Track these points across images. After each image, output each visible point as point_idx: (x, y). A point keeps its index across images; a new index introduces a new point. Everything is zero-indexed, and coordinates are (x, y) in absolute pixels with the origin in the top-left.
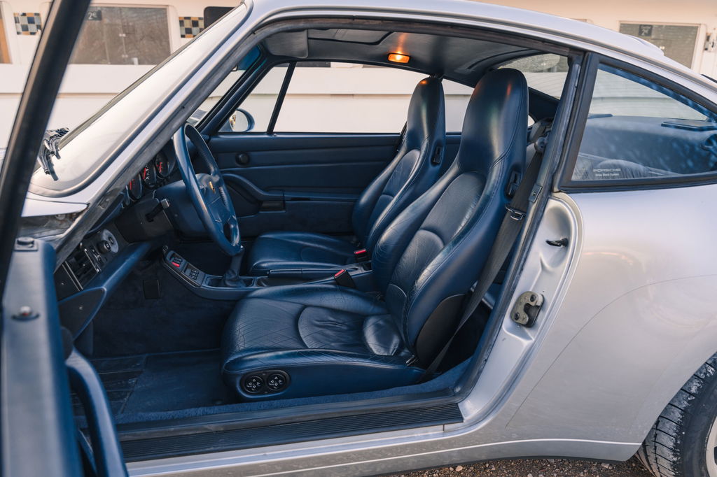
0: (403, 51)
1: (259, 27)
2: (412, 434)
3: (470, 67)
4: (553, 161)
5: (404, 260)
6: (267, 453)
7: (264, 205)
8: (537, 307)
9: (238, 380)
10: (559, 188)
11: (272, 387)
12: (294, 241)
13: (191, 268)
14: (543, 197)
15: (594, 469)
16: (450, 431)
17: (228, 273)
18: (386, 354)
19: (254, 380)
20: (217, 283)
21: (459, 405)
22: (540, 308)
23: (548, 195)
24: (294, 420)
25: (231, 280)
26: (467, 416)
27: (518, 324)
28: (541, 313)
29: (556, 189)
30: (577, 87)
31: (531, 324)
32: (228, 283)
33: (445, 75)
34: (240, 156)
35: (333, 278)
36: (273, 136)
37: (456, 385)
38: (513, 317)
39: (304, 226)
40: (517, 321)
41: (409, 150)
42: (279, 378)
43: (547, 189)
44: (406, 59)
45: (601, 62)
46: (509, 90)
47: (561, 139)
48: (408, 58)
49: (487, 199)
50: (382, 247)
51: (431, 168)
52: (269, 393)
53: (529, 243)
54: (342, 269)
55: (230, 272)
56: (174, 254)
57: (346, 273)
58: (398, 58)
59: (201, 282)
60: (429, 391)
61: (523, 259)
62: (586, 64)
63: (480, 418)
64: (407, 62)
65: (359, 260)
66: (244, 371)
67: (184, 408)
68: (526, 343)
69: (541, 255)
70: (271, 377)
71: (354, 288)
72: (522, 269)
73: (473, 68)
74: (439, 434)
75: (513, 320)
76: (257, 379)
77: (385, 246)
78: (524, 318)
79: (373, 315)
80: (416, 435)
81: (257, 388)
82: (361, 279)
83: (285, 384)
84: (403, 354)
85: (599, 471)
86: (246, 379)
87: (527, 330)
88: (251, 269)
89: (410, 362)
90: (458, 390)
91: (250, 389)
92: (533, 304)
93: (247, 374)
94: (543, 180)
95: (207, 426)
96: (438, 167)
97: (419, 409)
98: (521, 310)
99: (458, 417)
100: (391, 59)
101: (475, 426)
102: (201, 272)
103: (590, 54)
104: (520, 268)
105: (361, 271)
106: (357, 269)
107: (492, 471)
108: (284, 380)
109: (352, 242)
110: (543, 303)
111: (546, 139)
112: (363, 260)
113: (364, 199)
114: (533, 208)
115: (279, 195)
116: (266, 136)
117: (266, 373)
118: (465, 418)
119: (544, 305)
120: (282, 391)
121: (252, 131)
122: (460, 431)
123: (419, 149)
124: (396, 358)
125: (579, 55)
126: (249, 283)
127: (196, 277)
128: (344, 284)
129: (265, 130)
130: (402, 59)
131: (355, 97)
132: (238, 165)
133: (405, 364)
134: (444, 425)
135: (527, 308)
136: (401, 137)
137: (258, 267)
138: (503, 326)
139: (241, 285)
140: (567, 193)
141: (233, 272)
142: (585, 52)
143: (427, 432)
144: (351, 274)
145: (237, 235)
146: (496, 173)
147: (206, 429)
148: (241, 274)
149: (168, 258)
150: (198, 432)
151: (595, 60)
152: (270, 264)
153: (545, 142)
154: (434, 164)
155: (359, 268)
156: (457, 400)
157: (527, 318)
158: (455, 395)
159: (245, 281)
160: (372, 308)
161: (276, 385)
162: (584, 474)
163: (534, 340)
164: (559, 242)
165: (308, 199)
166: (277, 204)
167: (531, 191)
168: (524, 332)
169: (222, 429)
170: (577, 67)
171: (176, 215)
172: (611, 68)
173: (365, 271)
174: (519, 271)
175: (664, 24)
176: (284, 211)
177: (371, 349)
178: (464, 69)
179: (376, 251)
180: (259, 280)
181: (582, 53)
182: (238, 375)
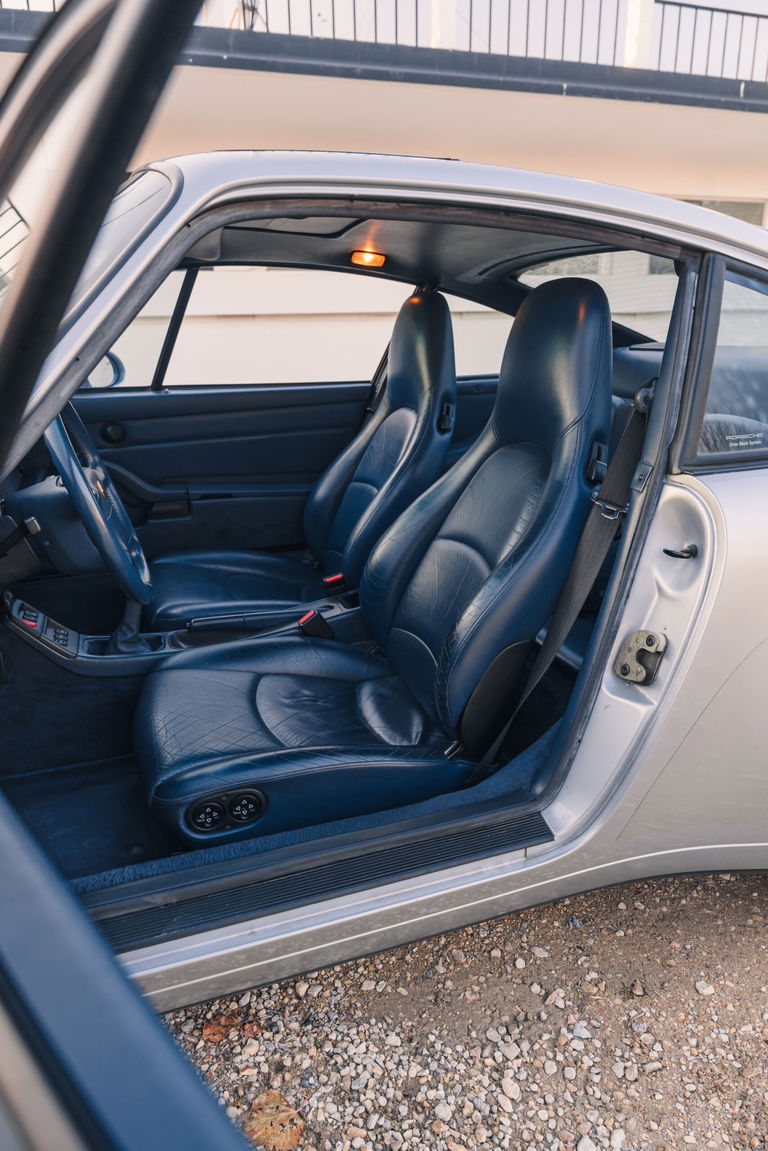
0: (375, 247)
1: (199, 214)
2: (480, 868)
3: (481, 274)
4: (669, 424)
5: (414, 588)
6: (255, 930)
7: (156, 508)
8: (658, 653)
9: (181, 813)
10: (680, 468)
11: (239, 817)
12: (212, 566)
13: (53, 626)
14: (655, 482)
15: (710, 883)
16: (535, 857)
17: (121, 630)
18: (405, 743)
19: (208, 810)
20: (101, 648)
21: (543, 814)
22: (660, 655)
23: (661, 480)
24: (292, 870)
25: (126, 642)
26: (558, 830)
27: (626, 681)
28: (665, 662)
29: (675, 470)
30: (694, 308)
31: (649, 680)
32: (122, 648)
33: (441, 285)
34: (109, 429)
35: (296, 625)
36: (163, 393)
37: (534, 782)
38: (619, 672)
39: (223, 540)
40: (626, 678)
41: (393, 409)
42: (249, 801)
43: (661, 471)
44: (380, 261)
45: (730, 268)
46: (582, 312)
47: (678, 390)
48: (383, 258)
49: (558, 488)
50: (376, 570)
51: (439, 438)
52: (233, 827)
53: (638, 555)
54: (311, 609)
55: (124, 628)
56: (23, 604)
57: (318, 617)
58: (367, 258)
59: (76, 648)
60: (492, 797)
61: (629, 581)
62: (707, 271)
63: (578, 831)
64: (381, 264)
65: (333, 592)
66: (191, 798)
67: (98, 870)
68: (643, 711)
69: (657, 574)
70: (235, 801)
71: (333, 638)
72: (628, 596)
73: (486, 274)
74: (520, 863)
75: (618, 677)
76: (212, 807)
77: (381, 567)
78: (638, 671)
79: (367, 680)
80: (484, 870)
81: (214, 822)
82: (341, 622)
83: (260, 808)
84: (432, 739)
85: (718, 885)
86: (194, 811)
87: (642, 690)
88: (154, 619)
89: (451, 752)
90: (539, 789)
91: (202, 825)
92: (652, 649)
93: (195, 801)
94: (653, 455)
95: (148, 899)
96: (448, 436)
97: (484, 828)
98: (630, 660)
99: (545, 834)
100: (357, 260)
101: (571, 845)
102: (72, 633)
103: (712, 255)
104: (625, 594)
105: (338, 610)
106: (332, 608)
107: (566, 906)
108: (258, 804)
109: (305, 561)
110: (666, 647)
111: (651, 390)
112: (340, 591)
113: (322, 491)
114: (639, 501)
115: (179, 491)
116: (150, 393)
117: (227, 795)
118: (555, 833)
119: (667, 651)
120: (252, 822)
121: (121, 385)
122: (550, 855)
123: (414, 406)
124: (424, 748)
125: (696, 257)
126: (156, 644)
127: (67, 641)
128: (316, 634)
129: (148, 382)
130: (374, 261)
131: (257, 319)
132: (108, 445)
133: (443, 756)
134: (526, 848)
135: (642, 656)
136: (373, 387)
137: (163, 614)
138: (603, 687)
139: (142, 648)
140: (695, 475)
141: (131, 629)
142: (703, 252)
143: (502, 862)
144: (325, 615)
145: (143, 567)
146: (569, 446)
147: (150, 903)
148: (142, 630)
149: (15, 612)
150: (134, 910)
151: (721, 265)
152: (186, 608)
153: (651, 396)
154: (442, 431)
155: (335, 605)
156: (539, 807)
157: (644, 672)
158: (536, 799)
159: (148, 640)
160: (365, 668)
161: (245, 812)
162: (698, 892)
163: (656, 704)
164: (685, 552)
165: (229, 496)
166: (176, 507)
167: (633, 475)
168: (638, 692)
169: (175, 900)
170: (693, 276)
171: (47, 543)
172: (743, 278)
173: (346, 610)
174: (624, 598)
175: (719, 200)
176: (189, 518)
177: (379, 736)
178: (472, 276)
179: (366, 575)
180: (172, 636)
181: (699, 255)
182: (179, 805)
